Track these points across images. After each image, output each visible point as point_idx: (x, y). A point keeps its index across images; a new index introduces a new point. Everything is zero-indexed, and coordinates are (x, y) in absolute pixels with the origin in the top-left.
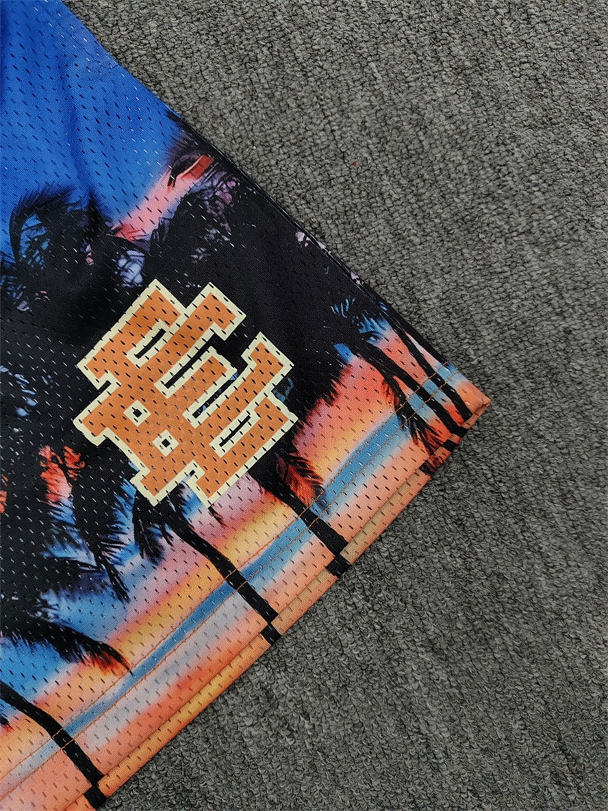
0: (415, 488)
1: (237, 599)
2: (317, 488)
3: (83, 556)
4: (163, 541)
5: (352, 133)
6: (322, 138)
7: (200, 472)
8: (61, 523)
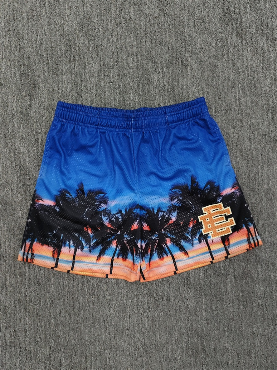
0: (244, 252)
1: (209, 254)
2: (229, 244)
3: (190, 237)
4: (202, 241)
5: (261, 191)
6: (256, 190)
7: (213, 233)
8: (189, 230)
